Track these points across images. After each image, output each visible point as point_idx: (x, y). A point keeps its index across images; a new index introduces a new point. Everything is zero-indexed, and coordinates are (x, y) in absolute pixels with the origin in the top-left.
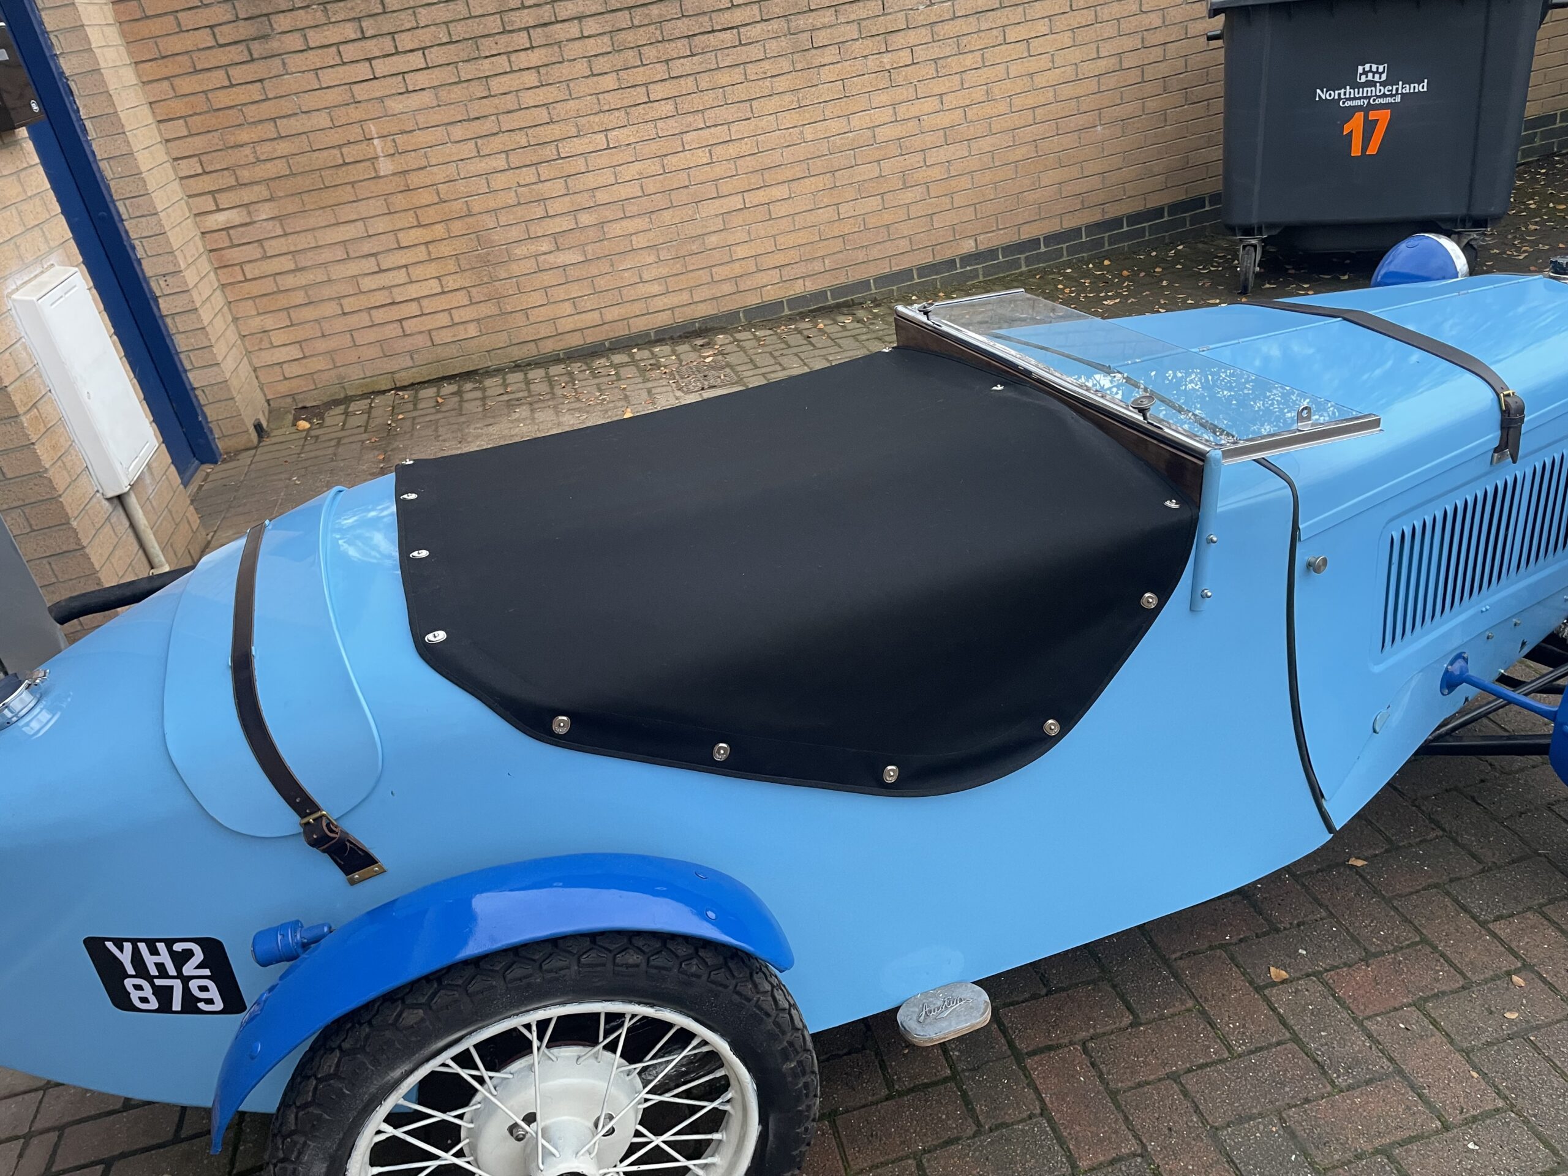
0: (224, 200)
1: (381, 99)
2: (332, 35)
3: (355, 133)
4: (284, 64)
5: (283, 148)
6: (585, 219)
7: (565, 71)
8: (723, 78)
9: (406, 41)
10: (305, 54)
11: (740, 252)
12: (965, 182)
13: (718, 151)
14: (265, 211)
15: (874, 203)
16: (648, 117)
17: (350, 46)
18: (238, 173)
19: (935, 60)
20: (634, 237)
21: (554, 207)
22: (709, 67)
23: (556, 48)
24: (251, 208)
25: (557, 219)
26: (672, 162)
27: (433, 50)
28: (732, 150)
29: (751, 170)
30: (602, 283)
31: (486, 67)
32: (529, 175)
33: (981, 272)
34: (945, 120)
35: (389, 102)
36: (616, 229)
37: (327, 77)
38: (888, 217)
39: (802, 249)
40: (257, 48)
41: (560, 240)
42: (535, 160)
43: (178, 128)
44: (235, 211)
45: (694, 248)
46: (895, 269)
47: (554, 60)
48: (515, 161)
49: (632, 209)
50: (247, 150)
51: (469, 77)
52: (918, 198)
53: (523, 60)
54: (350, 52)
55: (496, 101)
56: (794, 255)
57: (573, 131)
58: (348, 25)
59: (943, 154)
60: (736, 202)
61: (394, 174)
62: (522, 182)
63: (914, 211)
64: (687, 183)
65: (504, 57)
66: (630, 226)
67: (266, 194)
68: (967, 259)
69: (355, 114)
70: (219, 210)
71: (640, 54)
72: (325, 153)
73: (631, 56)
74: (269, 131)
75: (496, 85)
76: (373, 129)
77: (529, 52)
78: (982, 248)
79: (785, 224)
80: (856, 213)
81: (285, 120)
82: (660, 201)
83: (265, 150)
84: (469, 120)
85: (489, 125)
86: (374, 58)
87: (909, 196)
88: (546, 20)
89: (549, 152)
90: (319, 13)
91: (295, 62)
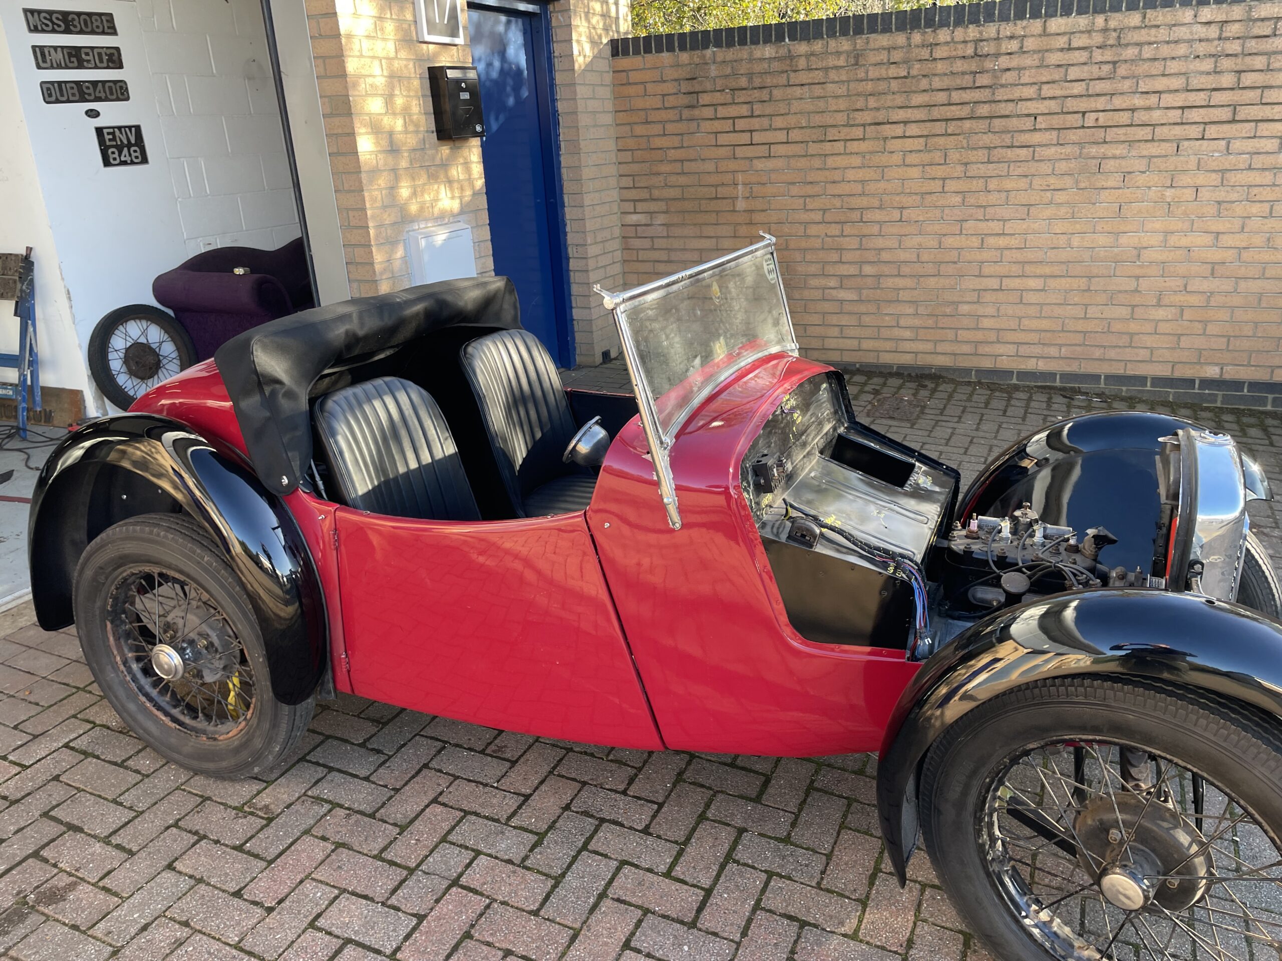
0: (640, 207)
1: (751, 159)
2: (732, 111)
3: (728, 178)
4: (698, 126)
5: (682, 180)
6: (868, 269)
7: (884, 159)
8: (1009, 184)
9: (779, 122)
10: (713, 122)
11: (986, 323)
12: (1224, 315)
13: (991, 241)
14: (660, 219)
15: (1124, 312)
16: (939, 204)
17: (742, 121)
18: (653, 191)
19: (1219, 203)
20: (901, 292)
21: (847, 256)
22: (1000, 173)
23: (882, 142)
24: (654, 215)
25: (846, 266)
26: (949, 241)
27: (795, 131)
28: (1002, 242)
29: (1014, 260)
30: (866, 320)
31: (827, 147)
32: (835, 230)
33: (1220, 399)
34: (1216, 255)
35: (755, 162)
36: (890, 282)
37: (723, 139)
38: (1133, 327)
39: (1043, 334)
40: (686, 113)
41: (845, 281)
42: (843, 219)
43: (627, 156)
44: (643, 215)
45: (948, 310)
46: (1130, 372)
47: (878, 150)
48: (828, 217)
49: (905, 270)
50: (661, 178)
51: (813, 153)
52: (1170, 317)
53: (854, 146)
54: (741, 124)
55: (827, 173)
56: (1033, 337)
57: (876, 203)
58: (745, 106)
59: (1205, 286)
60: (994, 283)
61: (744, 211)
62: (829, 234)
63: (1163, 327)
64: (956, 260)
65: (842, 143)
66: (900, 282)
67: (664, 208)
68: (1207, 383)
69: (732, 165)
70: (635, 213)
71: (946, 155)
72: (706, 189)
73: (938, 156)
74: (678, 167)
75: (831, 162)
76: (740, 178)
77: (861, 142)
78: (1227, 377)
79: (1032, 311)
80: (1103, 316)
81: (688, 163)
82: (930, 269)
83: (673, 179)
84: (804, 183)
85: (817, 189)
86: (754, 131)
87: (1161, 313)
88: (880, 120)
89: (856, 216)
90: (729, 96)
91: (706, 126)
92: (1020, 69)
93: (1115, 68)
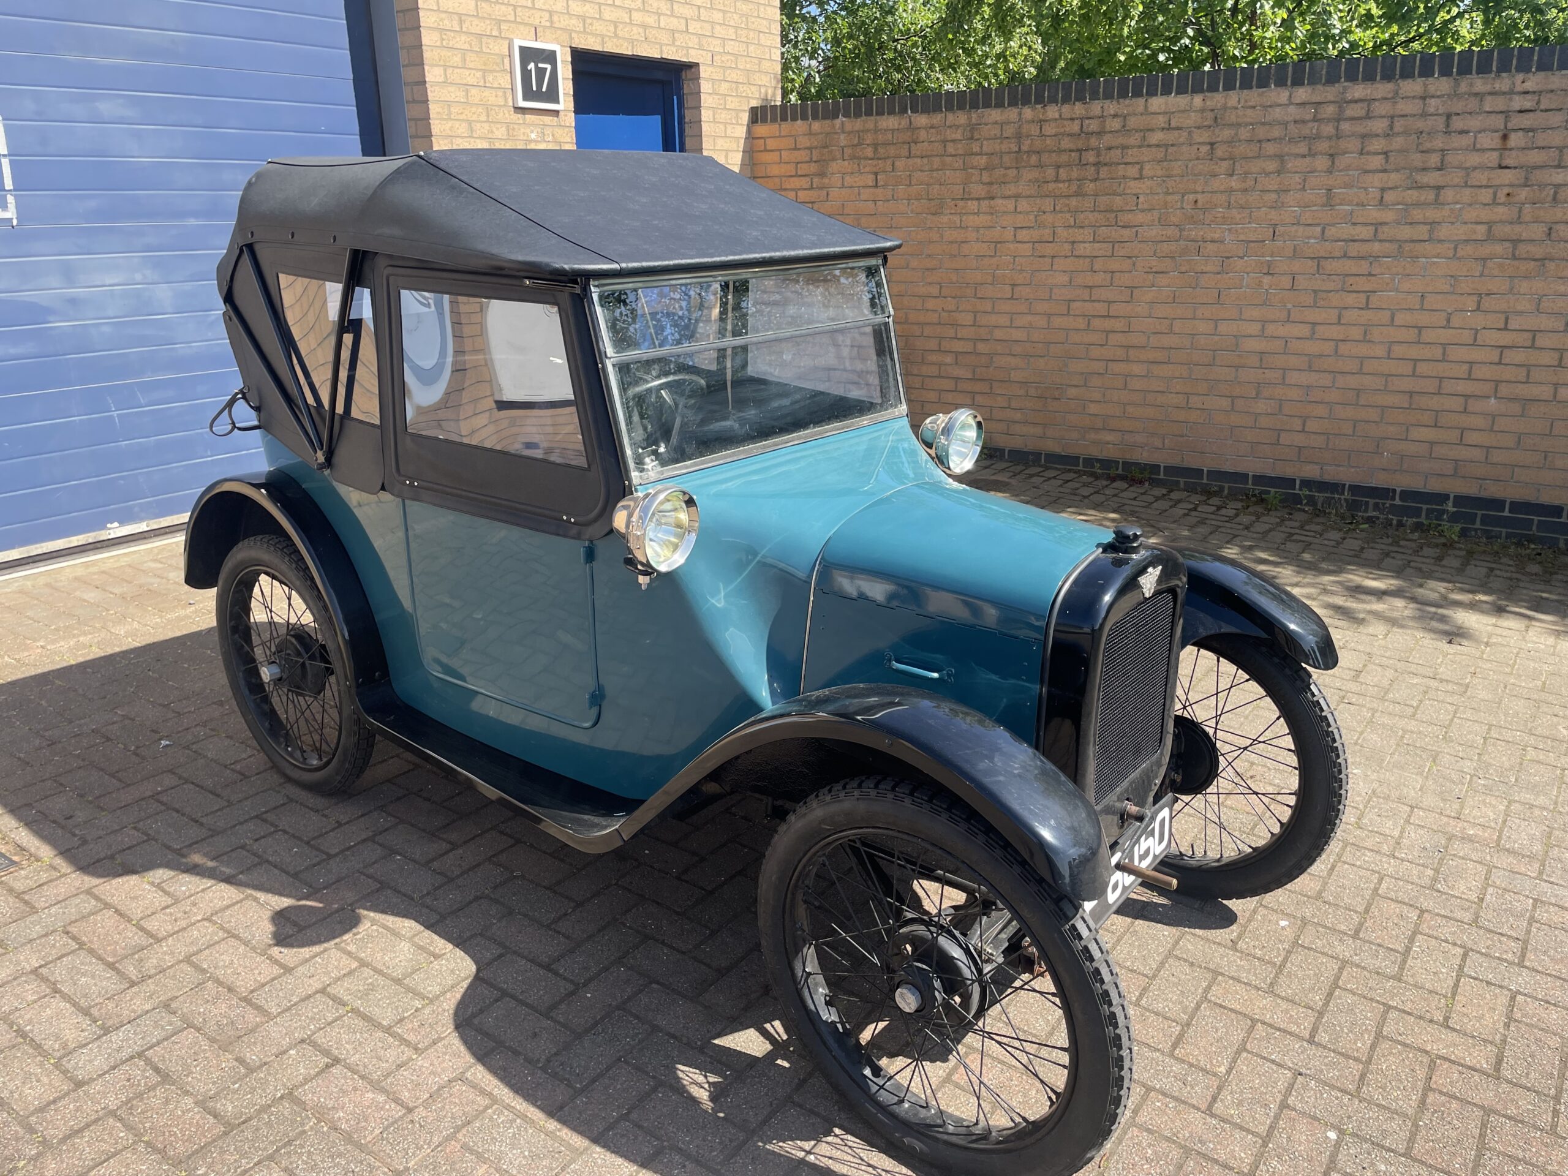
2: (859, 180)
4: (828, 194)
6: (981, 347)
8: (1113, 265)
9: (900, 193)
10: (841, 190)
11: (1093, 408)
15: (1225, 403)
16: (1048, 282)
17: (867, 190)
19: (1315, 291)
20: (1012, 372)
21: (962, 333)
22: (1106, 253)
23: (995, 217)
25: (962, 343)
29: (1119, 344)
31: (945, 220)
32: (951, 304)
34: (1314, 347)
36: (1002, 361)
38: (1234, 419)
39: (1147, 423)
40: (817, 181)
41: (960, 358)
42: (958, 293)
46: (1232, 469)
47: (992, 225)
48: (945, 291)
49: (1016, 349)
52: (1269, 411)
53: (969, 220)
56: (1138, 425)
58: (870, 176)
60: (1100, 367)
63: (1263, 422)
64: (1064, 341)
77: (976, 216)
79: (1137, 397)
80: (1204, 407)
82: (1040, 349)
84: (923, 255)
85: (935, 262)
86: (878, 200)
87: (1260, 406)
89: (970, 291)
90: (855, 165)
92: (1124, 148)
93: (1212, 149)
